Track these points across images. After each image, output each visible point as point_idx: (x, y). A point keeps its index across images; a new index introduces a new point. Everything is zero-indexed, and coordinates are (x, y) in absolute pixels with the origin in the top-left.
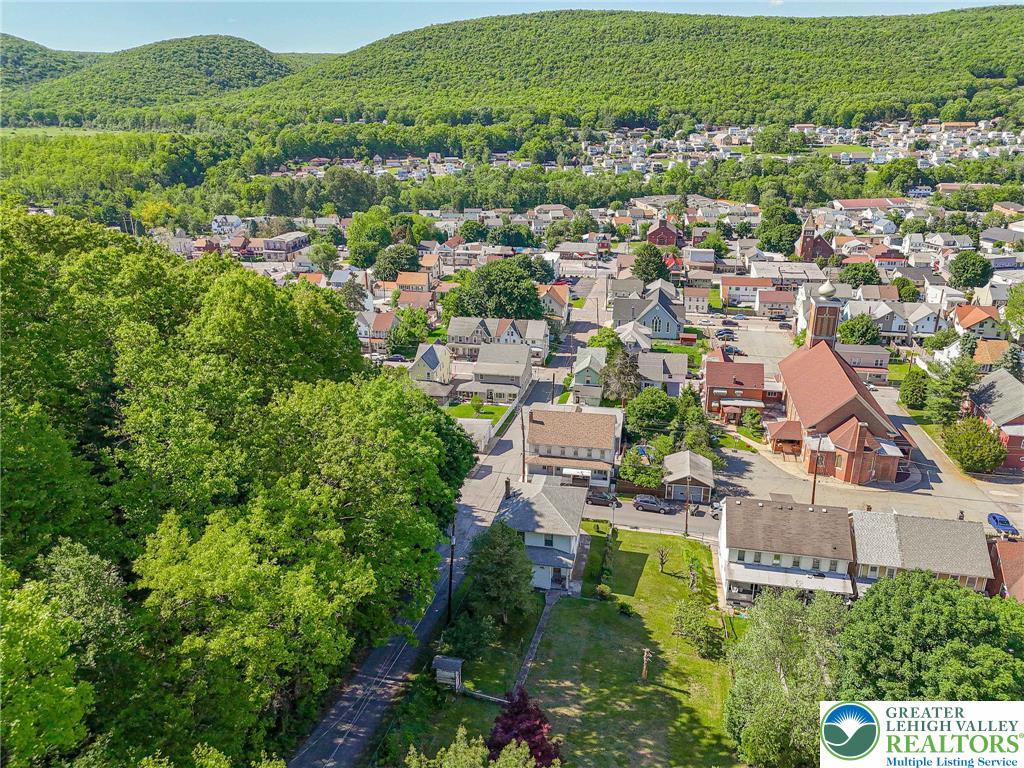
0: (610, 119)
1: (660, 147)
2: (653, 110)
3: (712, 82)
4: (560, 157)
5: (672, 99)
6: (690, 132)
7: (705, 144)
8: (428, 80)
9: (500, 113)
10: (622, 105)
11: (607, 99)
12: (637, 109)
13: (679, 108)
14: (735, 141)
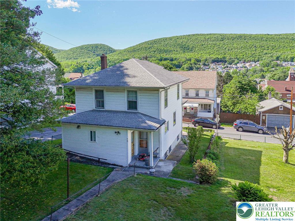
0: (210, 60)
1: (227, 67)
2: (224, 58)
3: (243, 51)
4: (194, 69)
5: (230, 55)
6: (237, 63)
7: (243, 66)
9: (176, 59)
10: (214, 57)
11: (209, 55)
12: (219, 57)
13: (233, 57)
14: (253, 65)
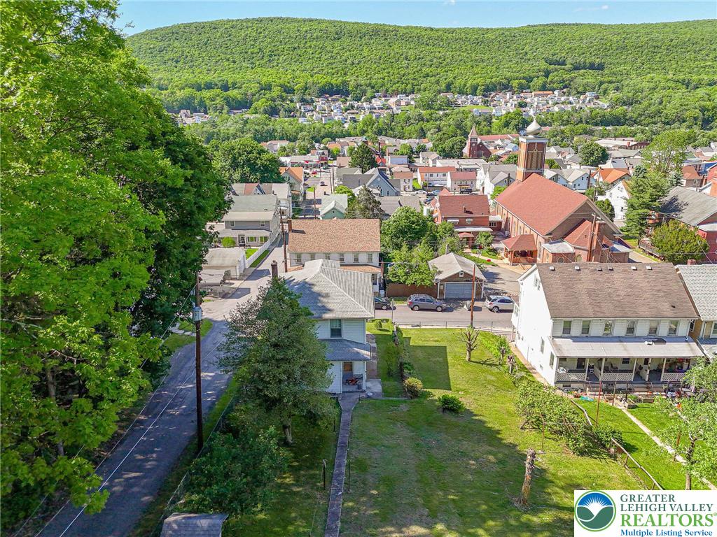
0: (315, 90)
1: (352, 107)
2: (345, 83)
3: (383, 66)
4: (282, 113)
5: (357, 77)
6: (372, 97)
7: (384, 105)
8: (177, 62)
9: (234, 84)
10: (322, 80)
11: (312, 76)
12: (333, 82)
13: (363, 82)
14: (403, 103)
